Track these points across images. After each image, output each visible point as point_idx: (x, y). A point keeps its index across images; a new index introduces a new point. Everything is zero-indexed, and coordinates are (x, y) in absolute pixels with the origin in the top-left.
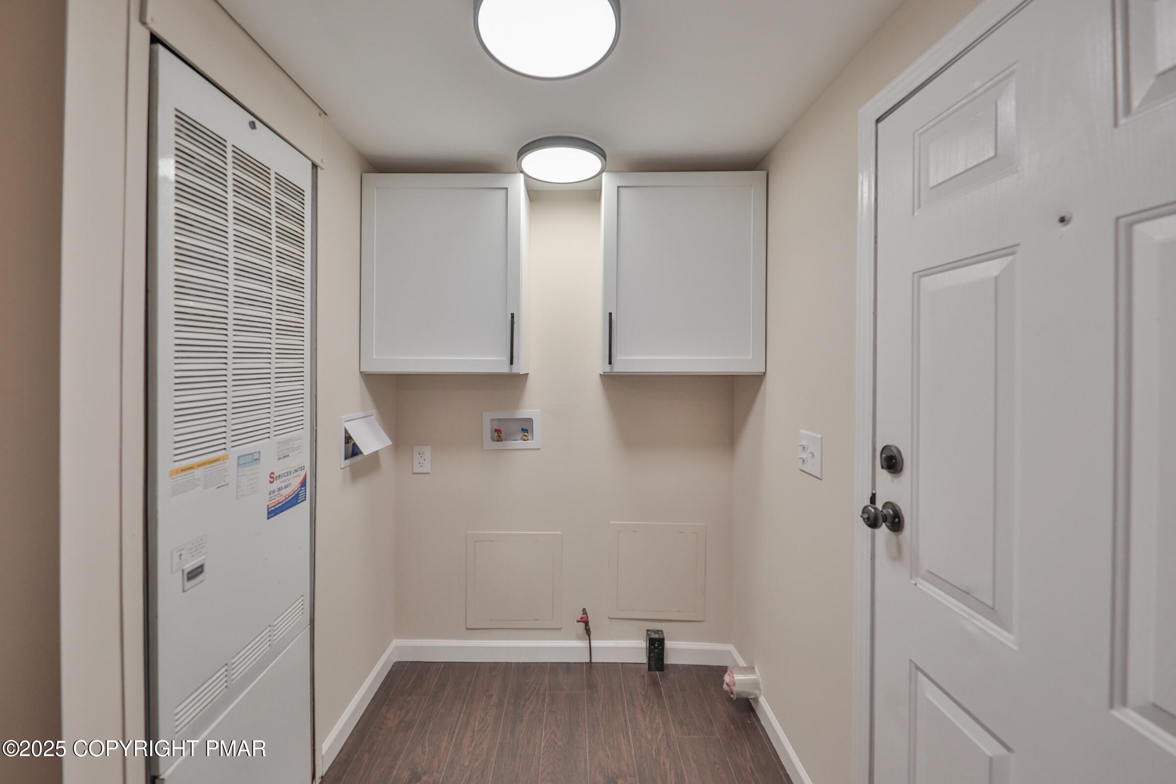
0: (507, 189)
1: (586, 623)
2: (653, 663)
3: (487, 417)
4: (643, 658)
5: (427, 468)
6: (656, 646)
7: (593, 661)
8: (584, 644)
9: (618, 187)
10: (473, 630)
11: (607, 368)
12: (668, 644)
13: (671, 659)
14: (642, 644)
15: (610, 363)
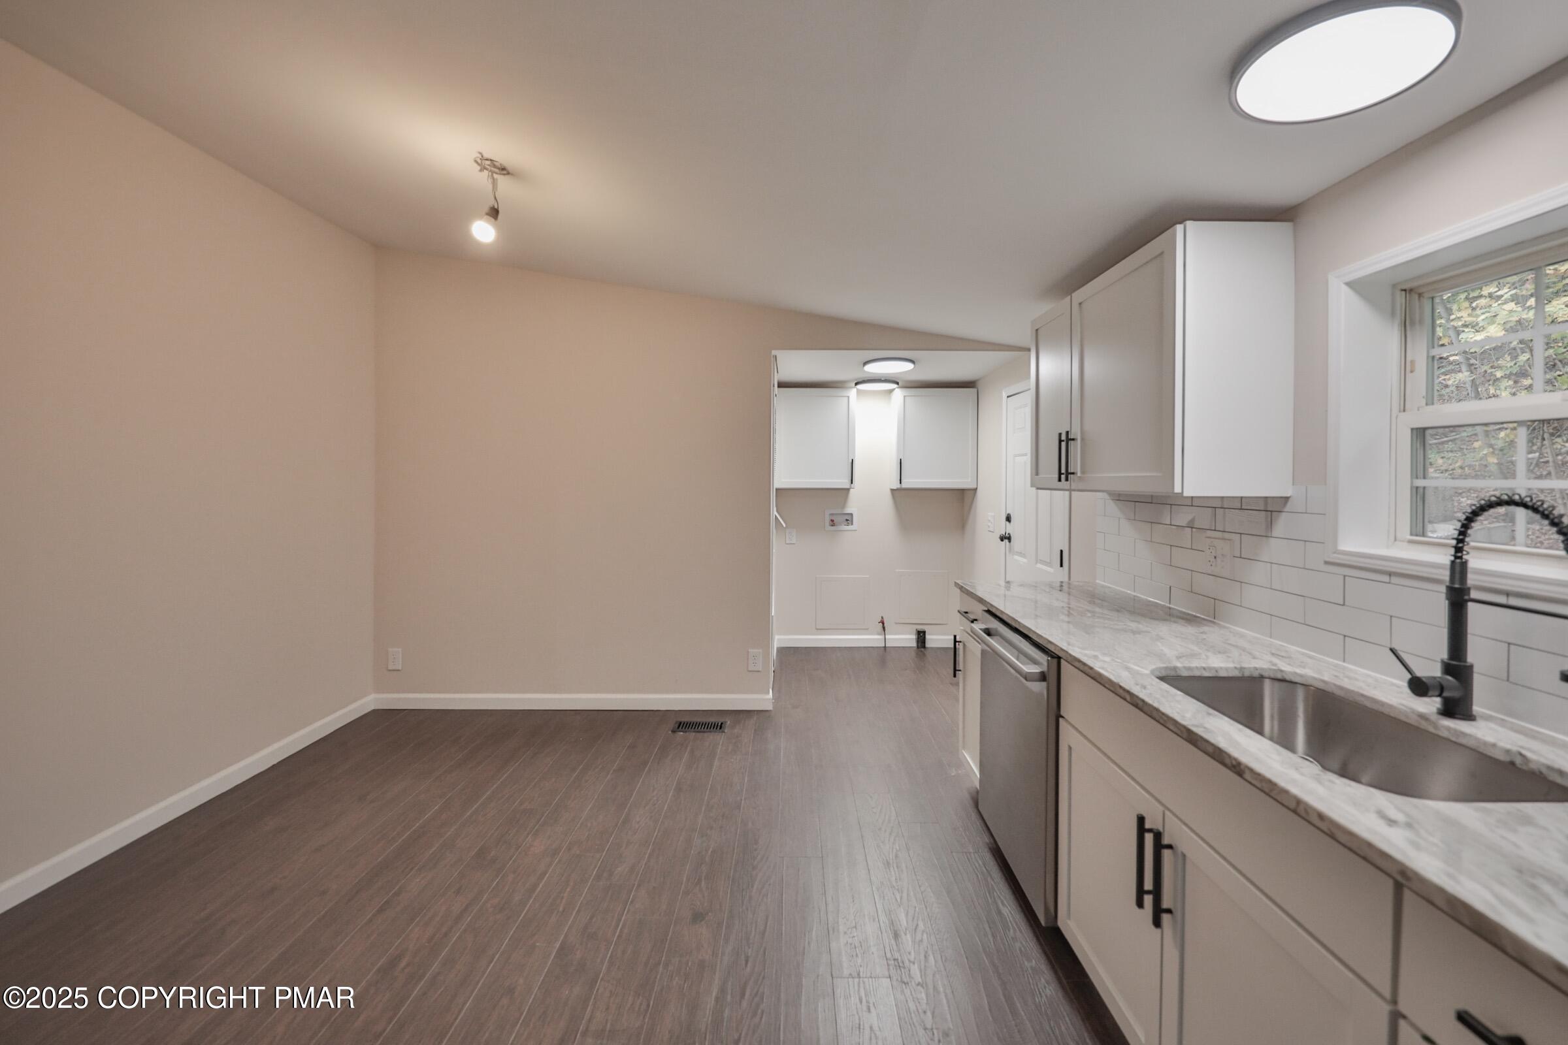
0: (848, 397)
1: (883, 624)
2: (919, 644)
3: (828, 513)
4: (914, 644)
5: (794, 541)
6: (921, 636)
7: (887, 646)
8: (882, 637)
9: (905, 396)
10: (820, 630)
11: (896, 485)
12: (928, 637)
13: (928, 645)
14: (914, 637)
15: (901, 483)
